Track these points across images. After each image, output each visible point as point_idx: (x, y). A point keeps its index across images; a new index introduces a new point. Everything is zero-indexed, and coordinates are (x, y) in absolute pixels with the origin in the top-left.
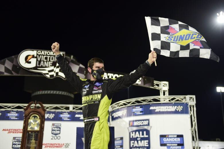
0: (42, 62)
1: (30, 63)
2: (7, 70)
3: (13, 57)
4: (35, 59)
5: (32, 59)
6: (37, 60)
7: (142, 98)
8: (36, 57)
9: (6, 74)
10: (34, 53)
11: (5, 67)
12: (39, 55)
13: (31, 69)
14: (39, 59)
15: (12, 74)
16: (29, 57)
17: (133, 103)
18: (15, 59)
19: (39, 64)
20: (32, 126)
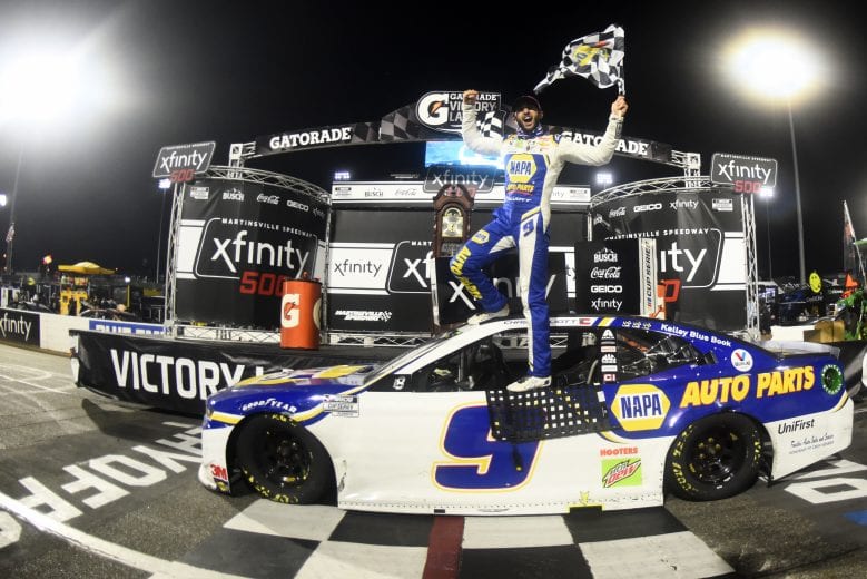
0: (459, 113)
1: (437, 116)
2: (397, 131)
3: (408, 107)
4: (446, 109)
5: (441, 109)
6: (450, 111)
7: (656, 181)
8: (448, 105)
9: (396, 138)
10: (444, 97)
11: (395, 127)
12: (454, 101)
13: (439, 126)
14: (453, 109)
15: (407, 138)
16: (436, 106)
17: (637, 191)
18: (411, 111)
19: (454, 117)
20: (449, 228)
